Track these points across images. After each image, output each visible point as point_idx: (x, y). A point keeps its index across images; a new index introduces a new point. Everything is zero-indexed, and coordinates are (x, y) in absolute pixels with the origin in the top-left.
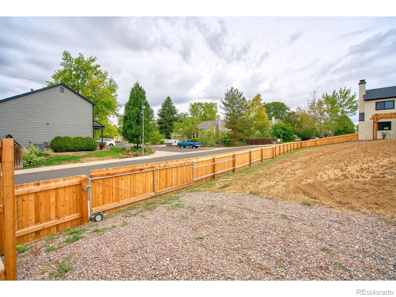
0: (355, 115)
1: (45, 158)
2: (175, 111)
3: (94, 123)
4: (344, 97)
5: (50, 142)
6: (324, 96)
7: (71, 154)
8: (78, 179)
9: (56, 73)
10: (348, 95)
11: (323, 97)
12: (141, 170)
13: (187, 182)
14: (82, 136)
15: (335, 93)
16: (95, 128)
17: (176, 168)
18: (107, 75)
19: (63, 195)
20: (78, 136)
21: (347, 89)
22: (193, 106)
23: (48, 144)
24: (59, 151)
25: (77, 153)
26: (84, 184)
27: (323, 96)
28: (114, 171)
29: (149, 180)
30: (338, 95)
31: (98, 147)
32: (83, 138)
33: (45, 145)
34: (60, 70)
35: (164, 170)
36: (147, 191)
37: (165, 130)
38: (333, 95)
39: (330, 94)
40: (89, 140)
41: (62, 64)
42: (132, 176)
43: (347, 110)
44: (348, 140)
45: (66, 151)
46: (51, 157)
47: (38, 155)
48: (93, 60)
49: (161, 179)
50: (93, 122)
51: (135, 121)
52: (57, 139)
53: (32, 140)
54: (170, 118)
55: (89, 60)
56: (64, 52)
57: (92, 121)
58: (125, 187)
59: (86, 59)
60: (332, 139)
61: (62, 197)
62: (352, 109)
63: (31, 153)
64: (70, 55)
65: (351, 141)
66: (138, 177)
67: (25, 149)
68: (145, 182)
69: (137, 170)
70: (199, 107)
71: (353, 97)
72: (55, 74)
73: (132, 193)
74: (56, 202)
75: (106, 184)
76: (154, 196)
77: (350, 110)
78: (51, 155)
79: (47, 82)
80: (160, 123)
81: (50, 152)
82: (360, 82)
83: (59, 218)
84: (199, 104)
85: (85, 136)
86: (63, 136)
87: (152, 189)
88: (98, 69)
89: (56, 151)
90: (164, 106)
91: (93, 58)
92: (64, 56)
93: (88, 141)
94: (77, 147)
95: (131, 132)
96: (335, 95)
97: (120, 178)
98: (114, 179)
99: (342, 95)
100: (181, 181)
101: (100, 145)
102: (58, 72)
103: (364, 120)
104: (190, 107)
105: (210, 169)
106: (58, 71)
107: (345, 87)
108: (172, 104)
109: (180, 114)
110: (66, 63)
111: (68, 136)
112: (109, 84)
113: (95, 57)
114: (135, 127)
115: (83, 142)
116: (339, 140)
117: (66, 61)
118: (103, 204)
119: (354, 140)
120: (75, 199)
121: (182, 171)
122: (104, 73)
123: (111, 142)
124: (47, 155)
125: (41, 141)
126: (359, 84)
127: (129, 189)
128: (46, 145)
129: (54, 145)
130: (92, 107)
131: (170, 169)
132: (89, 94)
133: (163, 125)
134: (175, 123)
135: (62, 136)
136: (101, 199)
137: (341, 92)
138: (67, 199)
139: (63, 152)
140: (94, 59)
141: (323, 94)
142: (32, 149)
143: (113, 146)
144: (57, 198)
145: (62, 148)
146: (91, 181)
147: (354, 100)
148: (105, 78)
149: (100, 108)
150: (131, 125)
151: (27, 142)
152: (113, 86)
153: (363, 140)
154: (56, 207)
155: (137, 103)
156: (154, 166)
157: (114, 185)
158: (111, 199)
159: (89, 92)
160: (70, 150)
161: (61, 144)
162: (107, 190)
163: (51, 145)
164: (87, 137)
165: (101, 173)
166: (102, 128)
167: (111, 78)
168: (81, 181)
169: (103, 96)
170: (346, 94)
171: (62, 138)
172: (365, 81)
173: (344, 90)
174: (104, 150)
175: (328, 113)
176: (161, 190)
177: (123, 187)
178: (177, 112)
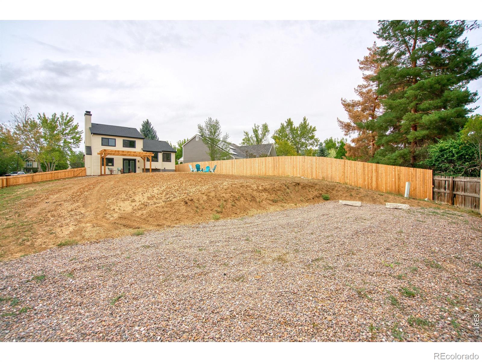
0: (78, 147)
4: (66, 124)
6: (41, 116)
10: (71, 123)
11: (39, 118)
15: (56, 116)
21: (70, 116)
27: (39, 116)
30: (59, 121)
38: (53, 120)
39: (49, 116)
43: (70, 141)
44: (75, 175)
60: (56, 174)
62: (75, 140)
65: (79, 176)
71: (76, 127)
77: (72, 141)
82: (85, 113)
96: (56, 120)
99: (64, 121)
103: (91, 155)
107: (68, 113)
116: (65, 175)
119: (82, 175)
126: (85, 114)
137: (62, 117)
141: (39, 114)
147: (76, 131)
153: (91, 176)
170: (69, 122)
172: (91, 113)
173: (67, 116)
175: (46, 140)
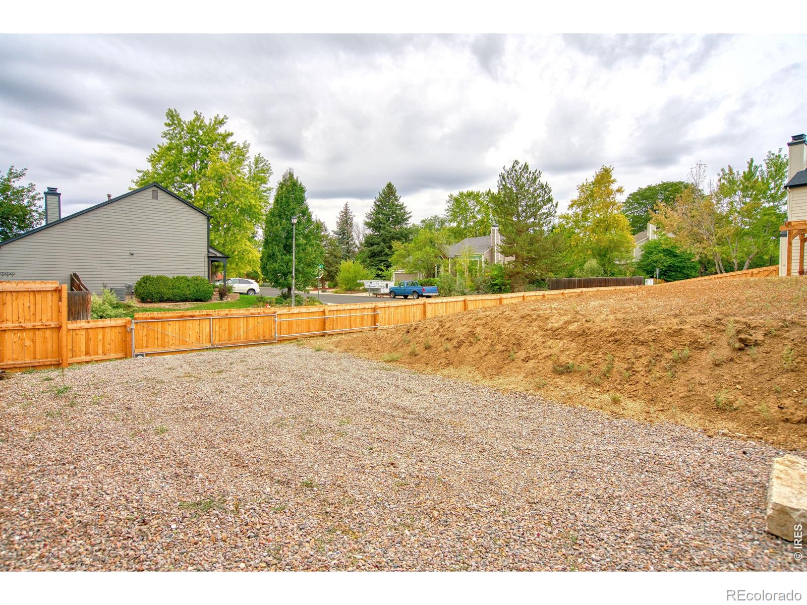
1: (125, 312)
2: (403, 216)
3: (211, 250)
5: (134, 285)
7: (167, 307)
8: (124, 321)
9: (155, 151)
12: (192, 316)
13: (264, 337)
14: (187, 275)
16: (212, 261)
17: (245, 319)
18: (248, 151)
19: (109, 334)
20: (181, 275)
22: (456, 200)
23: (132, 289)
24: (149, 300)
25: (177, 305)
26: (128, 326)
28: (160, 316)
29: (204, 328)
31: (216, 295)
32: (189, 278)
33: (127, 291)
34: (161, 145)
35: (227, 320)
36: (201, 341)
37: (379, 258)
39: (741, 169)
40: (199, 282)
41: (165, 135)
42: (181, 323)
45: (161, 301)
46: (134, 310)
47: (114, 307)
48: (221, 123)
49: (221, 330)
50: (208, 249)
51: (282, 246)
52: (146, 280)
53: (108, 282)
54: (391, 232)
55: (213, 122)
56: (167, 111)
57: (206, 248)
58: (172, 333)
59: (207, 122)
61: (108, 336)
63: (104, 303)
64: (178, 116)
66: (189, 324)
67: (96, 296)
68: (198, 331)
69: (186, 316)
70: (471, 203)
72: (153, 153)
73: (181, 341)
74: (103, 339)
75: (150, 327)
76: (210, 348)
78: (134, 307)
79: (139, 172)
80: (369, 242)
81: (134, 302)
83: (105, 355)
84: (470, 196)
85: (193, 275)
86: (155, 275)
87: (208, 339)
88: (229, 140)
89: (143, 300)
90: (378, 206)
91: (221, 117)
92: (168, 118)
93: (197, 285)
94: (177, 294)
95: (272, 266)
97: (167, 324)
98: (160, 324)
100: (253, 335)
101: (219, 291)
102: (158, 150)
103: (786, 235)
104: (449, 204)
105: (318, 325)
106: (159, 146)
108: (397, 200)
109: (431, 220)
110: (171, 132)
111: (162, 275)
112: (254, 166)
113: (225, 116)
114: (280, 257)
115: (188, 286)
117: (172, 128)
118: (147, 347)
120: (120, 340)
121: (256, 323)
122: (242, 146)
123: (251, 286)
124: (129, 306)
125: (120, 284)
127: (177, 336)
128: (130, 291)
129: (140, 291)
130: (206, 222)
131: (236, 319)
132: (210, 191)
133: (375, 247)
134: (396, 244)
135: (153, 274)
136: (144, 341)
138: (113, 338)
139: (155, 302)
140: (223, 120)
142: (107, 296)
143: (255, 293)
144: (104, 336)
145: (153, 296)
146: (135, 323)
148: (243, 156)
149: (232, 219)
150: (273, 254)
151: (101, 285)
152: (263, 171)
154: (103, 344)
155: (286, 212)
156: (211, 313)
157: (160, 330)
158: (156, 344)
159: (212, 188)
160: (167, 300)
161: (152, 288)
162: (152, 334)
163: (136, 291)
164: (196, 276)
165: (145, 316)
166: (225, 259)
167: (259, 154)
168: (126, 323)
169: (237, 195)
171: (153, 278)
174: (228, 299)
176: (220, 343)
177: (170, 333)
178: (409, 218)
